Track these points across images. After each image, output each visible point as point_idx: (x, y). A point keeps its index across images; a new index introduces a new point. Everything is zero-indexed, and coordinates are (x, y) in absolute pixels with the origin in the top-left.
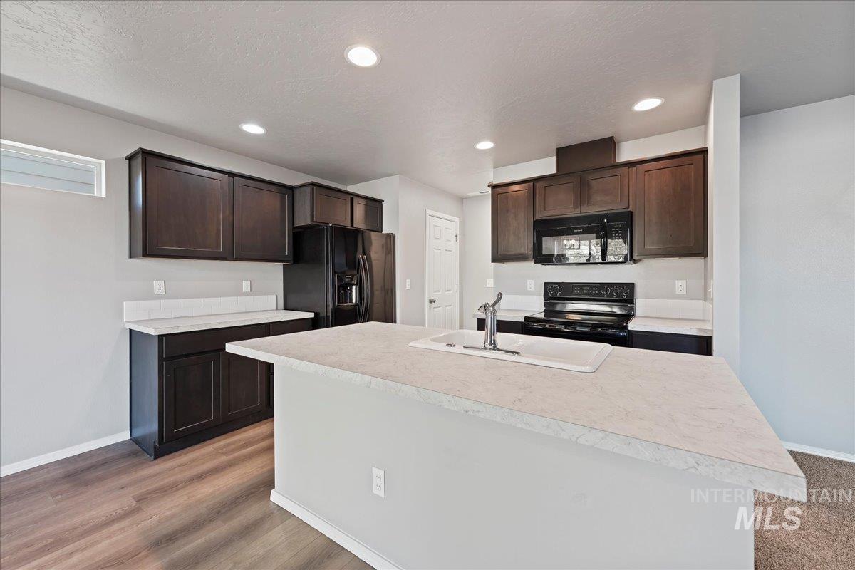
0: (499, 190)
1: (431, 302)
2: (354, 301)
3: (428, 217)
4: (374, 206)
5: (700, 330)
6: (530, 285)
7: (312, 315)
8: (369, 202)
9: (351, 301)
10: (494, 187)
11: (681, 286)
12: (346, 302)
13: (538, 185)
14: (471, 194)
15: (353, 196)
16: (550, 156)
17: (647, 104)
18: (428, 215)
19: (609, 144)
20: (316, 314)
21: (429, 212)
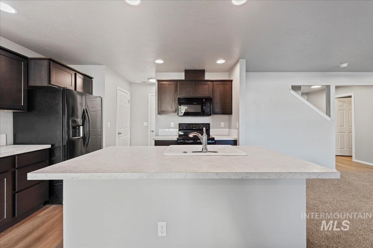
0: (162, 83)
1: (119, 134)
2: (81, 135)
3: (118, 90)
4: (88, 80)
5: (234, 138)
6: (172, 124)
7: (49, 146)
8: (85, 77)
9: (79, 136)
10: (158, 81)
11: (222, 124)
12: (76, 136)
13: (178, 83)
14: (137, 82)
15: (76, 72)
16: (182, 72)
17: (221, 61)
18: (118, 89)
19: (203, 72)
20: (52, 146)
21: (118, 88)
